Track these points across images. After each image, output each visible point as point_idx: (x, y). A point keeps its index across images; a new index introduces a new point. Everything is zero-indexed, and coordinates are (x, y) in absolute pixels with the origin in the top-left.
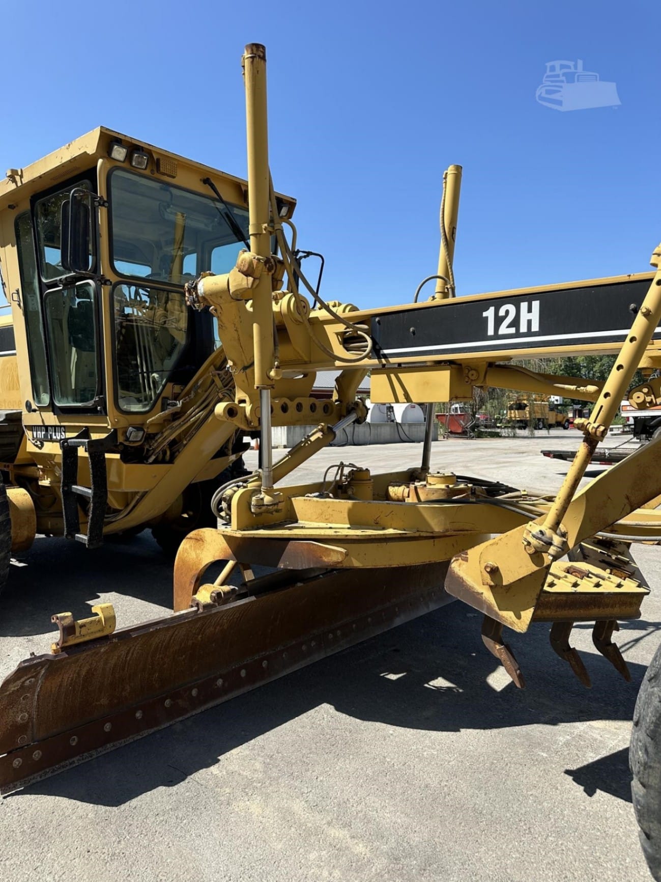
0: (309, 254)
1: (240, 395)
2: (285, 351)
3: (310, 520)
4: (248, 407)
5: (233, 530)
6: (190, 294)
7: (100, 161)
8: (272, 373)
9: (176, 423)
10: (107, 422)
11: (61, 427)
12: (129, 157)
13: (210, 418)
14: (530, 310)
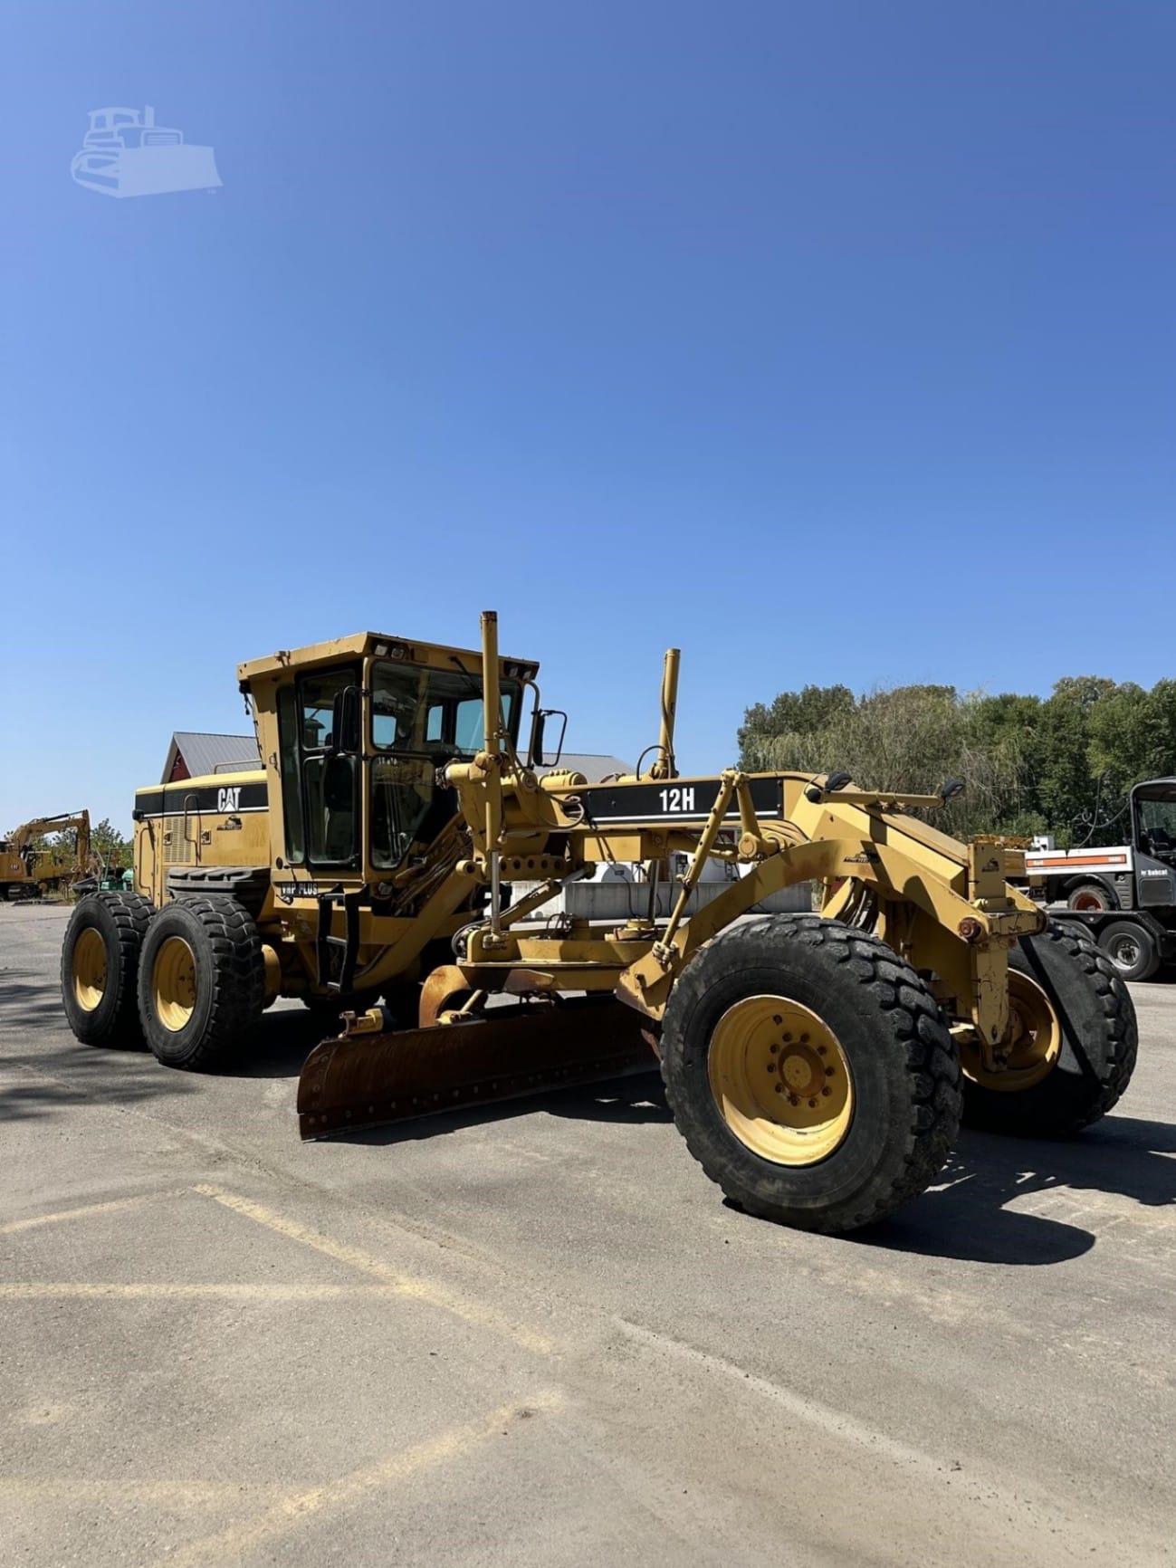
0: (551, 712)
1: (477, 854)
2: (512, 816)
3: (531, 957)
4: (484, 865)
5: (469, 963)
6: (440, 777)
7: (366, 660)
8: (500, 840)
9: (421, 879)
10: (361, 877)
11: (313, 883)
12: (389, 652)
13: (452, 875)
14: (688, 795)
